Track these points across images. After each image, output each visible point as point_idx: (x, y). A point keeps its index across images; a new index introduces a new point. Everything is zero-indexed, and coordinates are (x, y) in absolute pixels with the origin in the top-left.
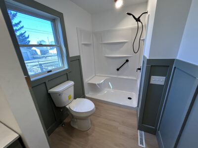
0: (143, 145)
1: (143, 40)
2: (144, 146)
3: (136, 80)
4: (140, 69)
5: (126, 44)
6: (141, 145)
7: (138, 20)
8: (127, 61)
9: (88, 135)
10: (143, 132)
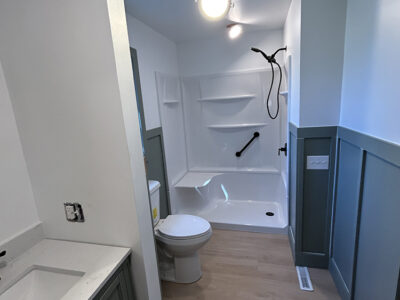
0: (308, 286)
1: (286, 95)
2: (311, 289)
3: (279, 174)
4: (284, 150)
5: (251, 102)
6: (306, 289)
7: (271, 59)
8: (257, 135)
9: (200, 288)
10: (306, 268)
